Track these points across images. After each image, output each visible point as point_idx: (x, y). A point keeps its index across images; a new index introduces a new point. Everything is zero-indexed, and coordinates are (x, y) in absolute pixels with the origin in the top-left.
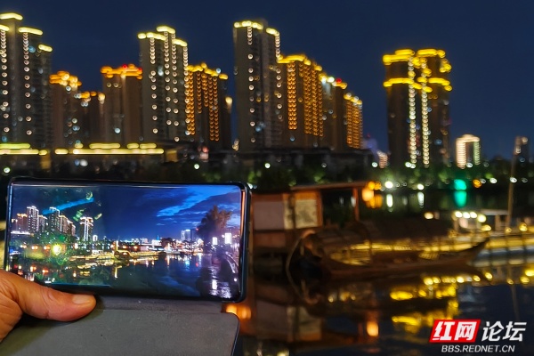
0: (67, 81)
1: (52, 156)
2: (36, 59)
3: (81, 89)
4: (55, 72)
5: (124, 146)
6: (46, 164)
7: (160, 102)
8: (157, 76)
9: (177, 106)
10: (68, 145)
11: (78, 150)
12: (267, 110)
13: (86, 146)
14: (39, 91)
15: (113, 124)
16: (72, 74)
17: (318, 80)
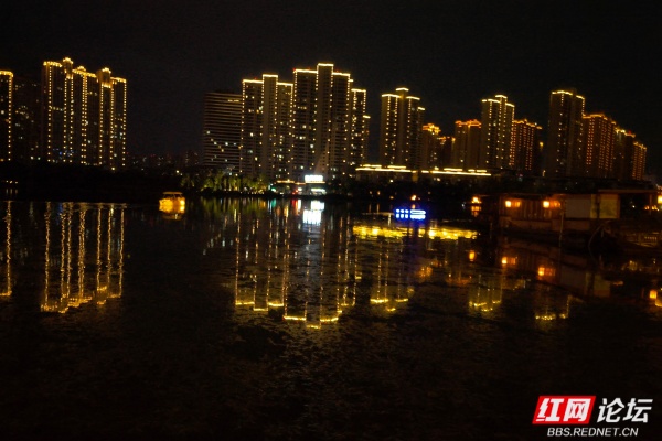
0: (433, 129)
1: (420, 174)
2: (415, 114)
3: (441, 134)
4: (426, 124)
5: (465, 170)
6: (415, 179)
7: (493, 143)
8: (492, 127)
9: (504, 146)
10: (430, 167)
11: (436, 171)
12: (570, 151)
13: (441, 169)
14: (415, 135)
15: (459, 157)
16: (436, 125)
17: (613, 130)
